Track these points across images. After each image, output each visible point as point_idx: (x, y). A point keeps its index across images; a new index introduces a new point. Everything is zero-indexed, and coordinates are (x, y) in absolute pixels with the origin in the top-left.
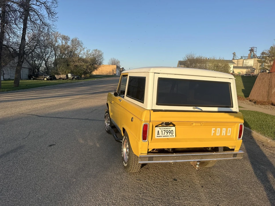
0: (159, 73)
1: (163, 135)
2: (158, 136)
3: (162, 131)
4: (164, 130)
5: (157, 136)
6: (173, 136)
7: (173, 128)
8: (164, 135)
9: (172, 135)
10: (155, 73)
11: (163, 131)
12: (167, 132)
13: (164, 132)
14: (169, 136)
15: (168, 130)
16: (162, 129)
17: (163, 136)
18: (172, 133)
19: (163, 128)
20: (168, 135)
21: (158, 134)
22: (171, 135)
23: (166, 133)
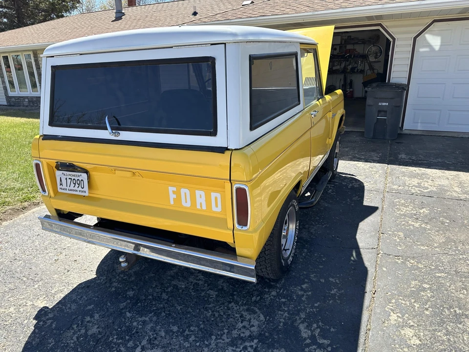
0: (53, 57)
3: (66, 179)
9: (83, 190)
10: (47, 57)
11: (68, 179)
13: (69, 181)
15: (76, 179)
22: (80, 188)
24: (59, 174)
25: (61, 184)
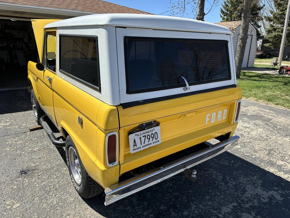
1: (143, 145)
2: (135, 149)
3: (140, 138)
4: (144, 135)
5: (133, 150)
6: (158, 141)
7: (157, 129)
8: (145, 144)
12: (148, 137)
13: (143, 139)
14: (152, 143)
15: (150, 134)
16: (141, 134)
17: (143, 147)
18: (156, 138)
19: (142, 132)
20: (151, 141)
21: (134, 146)
22: (154, 140)
23: (147, 140)
24: (132, 137)
25: (135, 145)
